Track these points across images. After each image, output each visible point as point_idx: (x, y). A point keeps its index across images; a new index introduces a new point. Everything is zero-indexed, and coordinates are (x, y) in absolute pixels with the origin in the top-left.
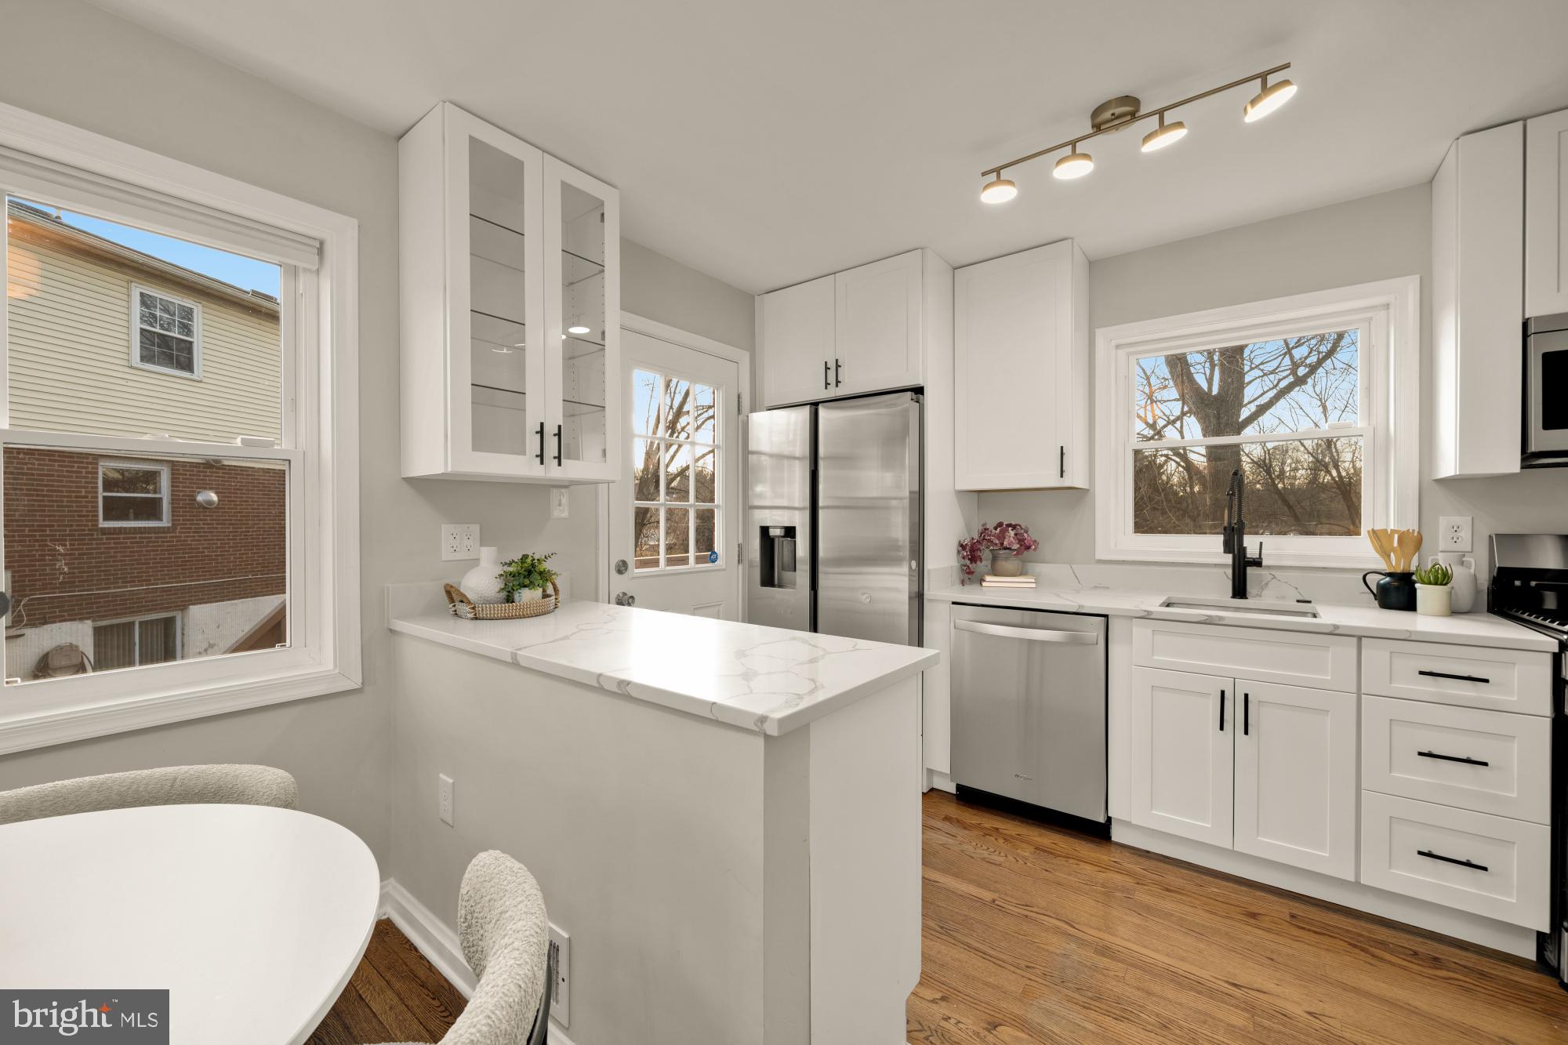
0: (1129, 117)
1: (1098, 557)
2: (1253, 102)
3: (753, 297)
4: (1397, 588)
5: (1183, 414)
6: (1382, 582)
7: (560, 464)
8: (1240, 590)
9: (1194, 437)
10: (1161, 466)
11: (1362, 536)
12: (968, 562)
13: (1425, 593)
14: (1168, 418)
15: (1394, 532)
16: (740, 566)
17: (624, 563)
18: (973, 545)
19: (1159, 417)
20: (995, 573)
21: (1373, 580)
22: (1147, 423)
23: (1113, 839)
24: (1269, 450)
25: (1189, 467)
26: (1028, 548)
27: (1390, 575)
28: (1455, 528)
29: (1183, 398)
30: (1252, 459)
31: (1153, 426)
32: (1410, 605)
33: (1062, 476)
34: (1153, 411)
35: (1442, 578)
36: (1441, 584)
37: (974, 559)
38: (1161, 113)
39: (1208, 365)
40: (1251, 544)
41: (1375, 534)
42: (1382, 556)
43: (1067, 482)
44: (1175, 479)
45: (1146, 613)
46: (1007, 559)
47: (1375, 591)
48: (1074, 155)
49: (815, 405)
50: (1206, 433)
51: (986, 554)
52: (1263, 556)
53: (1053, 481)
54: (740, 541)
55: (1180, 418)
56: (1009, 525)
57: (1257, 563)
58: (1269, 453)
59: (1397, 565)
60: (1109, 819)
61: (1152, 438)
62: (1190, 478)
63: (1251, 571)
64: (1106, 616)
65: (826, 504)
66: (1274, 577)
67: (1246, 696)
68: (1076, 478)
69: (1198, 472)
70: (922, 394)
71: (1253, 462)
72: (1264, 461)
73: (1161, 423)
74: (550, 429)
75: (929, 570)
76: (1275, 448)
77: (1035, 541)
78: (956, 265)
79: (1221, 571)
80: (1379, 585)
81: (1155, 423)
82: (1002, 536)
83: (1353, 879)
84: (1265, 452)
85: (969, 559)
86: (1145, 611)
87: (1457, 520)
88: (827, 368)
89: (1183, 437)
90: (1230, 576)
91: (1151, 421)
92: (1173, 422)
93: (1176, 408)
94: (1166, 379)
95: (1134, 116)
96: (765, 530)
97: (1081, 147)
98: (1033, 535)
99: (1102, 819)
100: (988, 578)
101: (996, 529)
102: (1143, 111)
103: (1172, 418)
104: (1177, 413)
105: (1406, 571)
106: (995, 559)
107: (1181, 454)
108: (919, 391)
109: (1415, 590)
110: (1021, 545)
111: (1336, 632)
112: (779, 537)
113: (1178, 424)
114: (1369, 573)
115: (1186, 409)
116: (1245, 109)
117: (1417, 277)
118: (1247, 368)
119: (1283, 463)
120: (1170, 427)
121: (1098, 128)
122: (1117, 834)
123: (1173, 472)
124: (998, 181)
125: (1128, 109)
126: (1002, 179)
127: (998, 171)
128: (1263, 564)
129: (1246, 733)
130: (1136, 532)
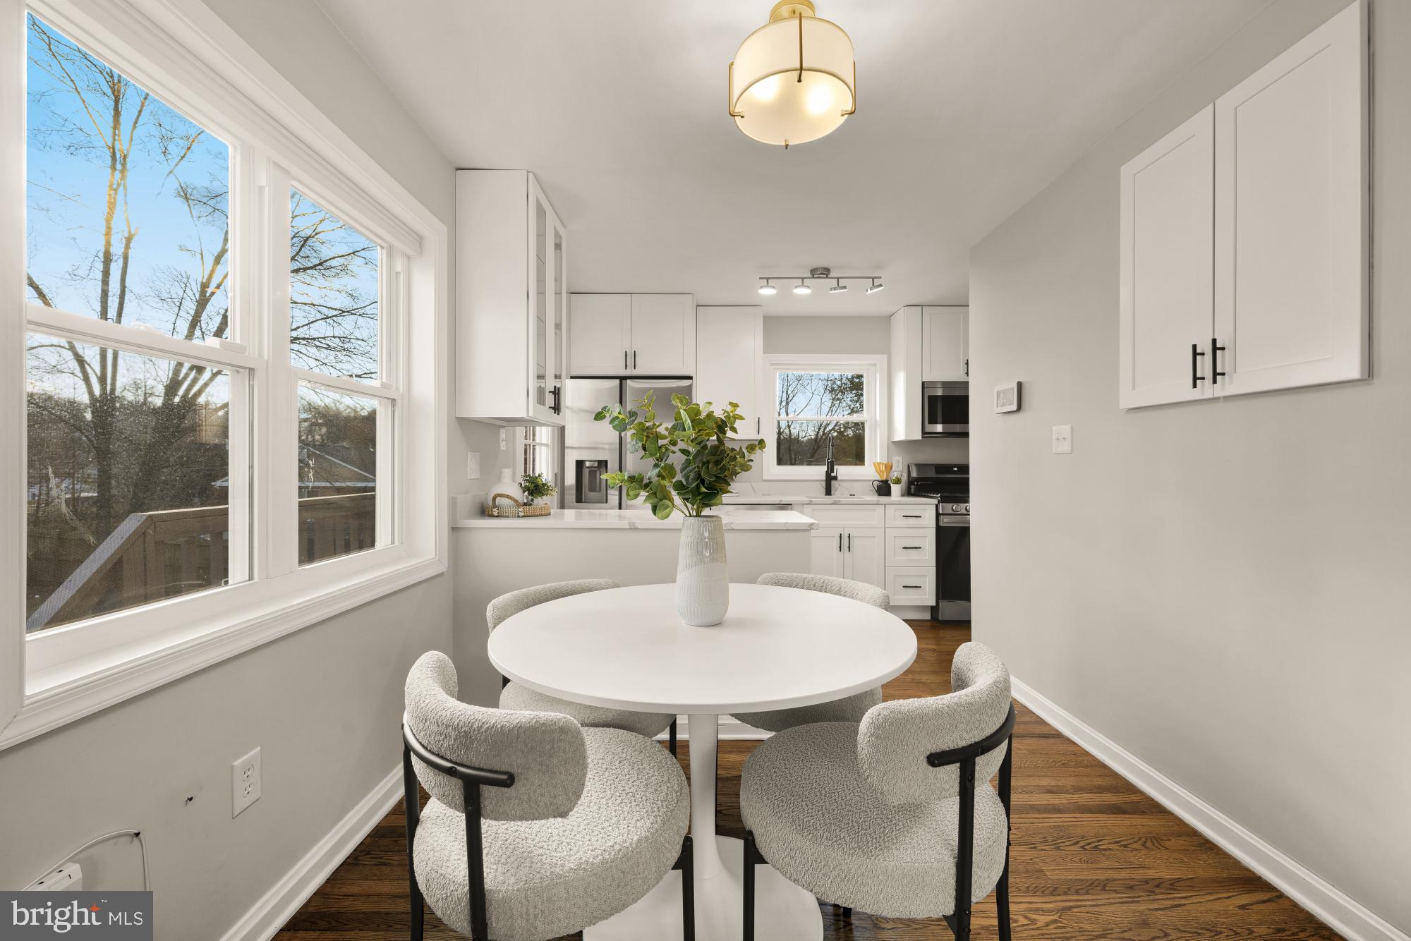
0: (825, 275)
1: (764, 478)
4: (883, 487)
7: (558, 414)
8: (830, 492)
11: (867, 465)
13: (893, 488)
15: (879, 464)
27: (880, 481)
28: (898, 462)
32: (888, 493)
38: (838, 278)
42: (878, 473)
45: (810, 502)
47: (875, 488)
48: (803, 285)
49: (622, 379)
52: (838, 476)
54: (556, 471)
59: (884, 476)
63: (833, 482)
64: (791, 505)
66: (842, 486)
67: (849, 535)
68: (763, 435)
70: (692, 382)
74: (557, 391)
78: (699, 304)
79: (819, 483)
80: (878, 486)
88: (626, 355)
90: (824, 485)
95: (828, 276)
96: (580, 464)
97: (805, 282)
102: (831, 275)
105: (886, 479)
108: (690, 378)
111: (878, 503)
112: (589, 467)
114: (873, 481)
116: (867, 290)
117: (887, 356)
121: (812, 277)
124: (768, 285)
125: (825, 272)
126: (769, 284)
127: (768, 279)
128: (839, 478)
129: (849, 550)
130: (778, 465)
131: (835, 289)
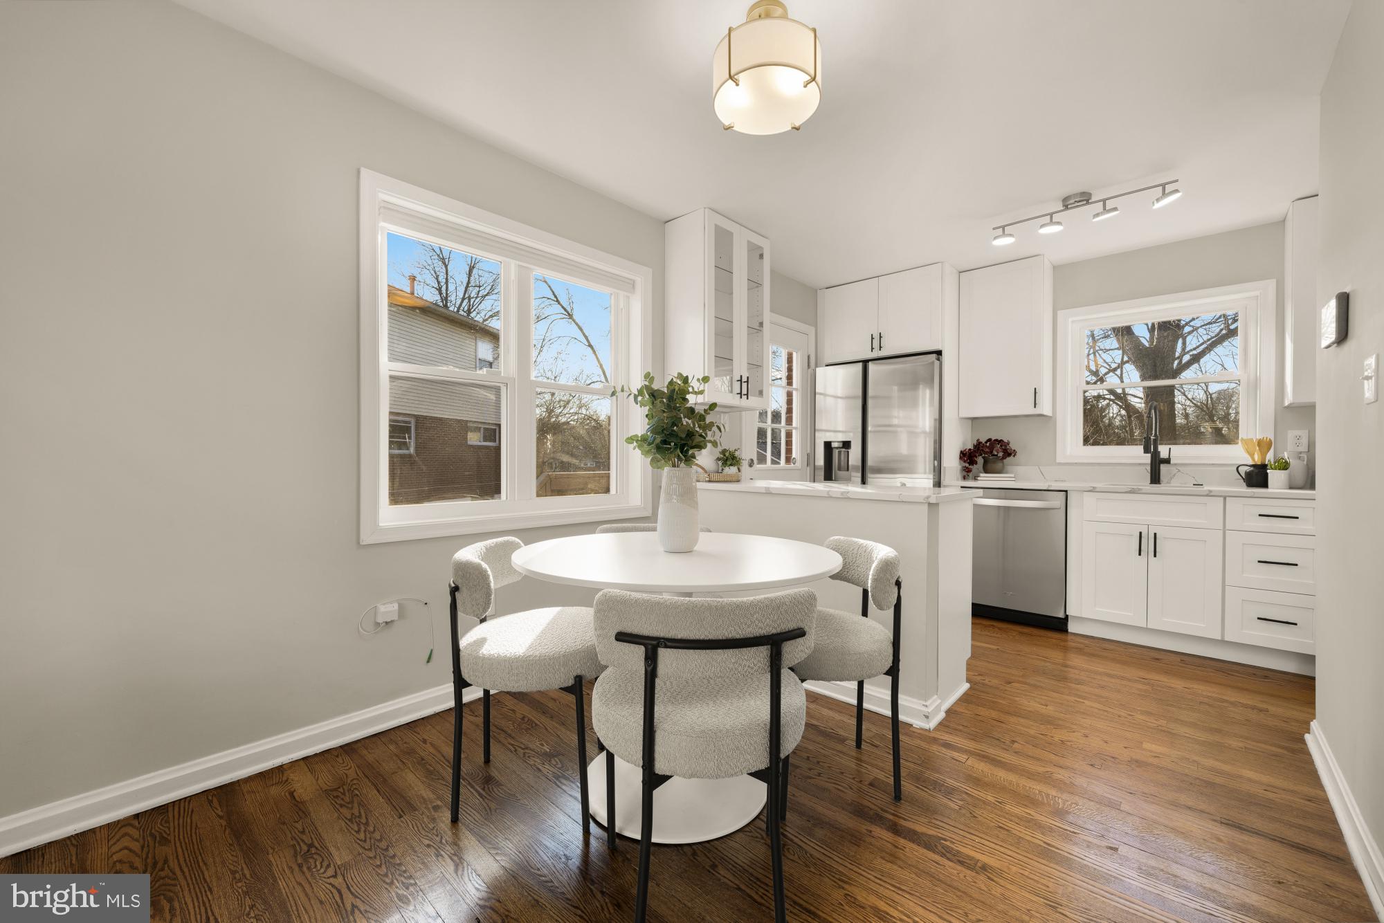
0: (1085, 202)
1: (1057, 461)
2: (1158, 200)
3: (816, 291)
4: (1257, 474)
5: (1123, 363)
6: (1248, 471)
7: (747, 398)
8: (1155, 478)
9: (1133, 383)
10: (1103, 410)
11: (1239, 445)
12: (967, 465)
13: (1274, 476)
14: (1109, 365)
15: (1257, 440)
16: (808, 468)
17: (752, 460)
18: (970, 454)
19: (1102, 366)
20: (986, 471)
21: (1243, 470)
22: (1091, 371)
23: (1069, 631)
24: (1211, 395)
25: (1128, 407)
26: (1009, 455)
27: (1251, 466)
28: (1298, 437)
29: (1122, 348)
30: (1195, 404)
31: (1096, 373)
32: (1264, 483)
33: (1035, 407)
34: (1095, 361)
35: (1284, 466)
36: (1283, 469)
37: (972, 462)
38: (1104, 201)
40: (1163, 451)
41: (1247, 442)
42: (1249, 456)
43: (1037, 411)
44: (1117, 422)
45: (1093, 489)
46: (994, 462)
47: (1244, 477)
48: (1052, 222)
49: (865, 363)
50: (1144, 378)
51: (980, 460)
52: (1171, 458)
53: (1031, 411)
54: (808, 452)
55: (1121, 366)
56: (996, 441)
57: (1167, 461)
58: (1211, 398)
59: (1257, 459)
60: (1067, 616)
61: (1095, 383)
62: (1129, 417)
63: (1163, 467)
64: (1066, 491)
65: (873, 429)
66: (1179, 471)
67: (1155, 534)
68: (1045, 408)
69: (1136, 411)
70: (941, 355)
71: (1196, 405)
72: (1207, 405)
73: (1103, 371)
74: (744, 379)
75: (945, 468)
76: (1219, 392)
77: (1014, 450)
78: (961, 271)
79: (1143, 468)
80: (1246, 473)
81: (1097, 371)
82: (992, 448)
83: (1220, 638)
84: (1207, 396)
85: (968, 463)
86: (1092, 487)
87: (1298, 433)
88: (872, 338)
89: (1122, 382)
90: (1149, 471)
91: (1093, 368)
92: (1114, 370)
93: (1117, 356)
95: (1088, 202)
96: (828, 445)
97: (1056, 218)
98: (1013, 446)
99: (1061, 615)
100: (982, 475)
101: (986, 442)
102: (1093, 199)
103: (1114, 366)
104: (1118, 361)
105: (1263, 463)
106: (986, 462)
107: (1121, 398)
108: (939, 353)
109: (1267, 474)
110: (1004, 454)
111: (1211, 494)
112: (837, 448)
113: (1118, 372)
114: (1241, 466)
115: (1126, 359)
116: (1153, 203)
117: (1274, 281)
120: (1111, 374)
121: (1066, 207)
122: (1072, 627)
123: (1115, 416)
124: (1004, 234)
125: (1085, 198)
126: (1006, 233)
127: (1003, 227)
128: (1172, 462)
129: (1155, 556)
130: (1084, 445)
131: (1102, 214)
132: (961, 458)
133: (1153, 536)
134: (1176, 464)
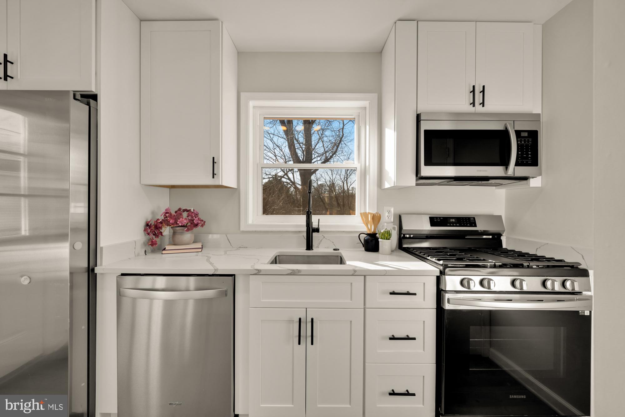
1: (242, 229)
4: (372, 241)
6: (366, 238)
11: (356, 215)
12: (152, 236)
15: (369, 213)
18: (156, 224)
20: (173, 243)
21: (363, 237)
26: (196, 225)
27: (368, 234)
28: (388, 212)
32: (376, 248)
33: (214, 178)
35: (388, 236)
36: (387, 239)
37: (157, 234)
39: (302, 155)
41: (363, 215)
42: (366, 225)
43: (216, 182)
45: (257, 271)
46: (182, 233)
47: (363, 242)
51: (166, 231)
52: (319, 227)
53: (209, 181)
56: (184, 210)
57: (317, 230)
59: (371, 229)
63: (314, 235)
64: (234, 275)
67: (312, 319)
79: (302, 235)
80: (364, 240)
85: (153, 234)
86: (256, 270)
87: (389, 208)
90: (306, 238)
94: (290, 158)
100: (168, 248)
105: (375, 233)
106: (173, 234)
109: (378, 242)
110: (192, 224)
111: (355, 274)
114: (361, 234)
117: (377, 95)
118: (313, 158)
119: (322, 190)
128: (320, 231)
129: (312, 344)
130: (263, 214)
132: (145, 230)
133: (310, 320)
134: (322, 232)
